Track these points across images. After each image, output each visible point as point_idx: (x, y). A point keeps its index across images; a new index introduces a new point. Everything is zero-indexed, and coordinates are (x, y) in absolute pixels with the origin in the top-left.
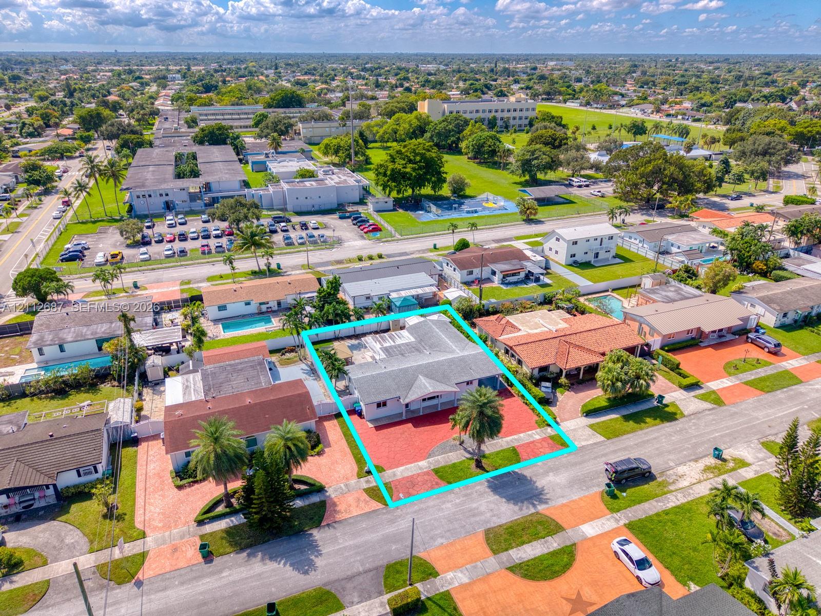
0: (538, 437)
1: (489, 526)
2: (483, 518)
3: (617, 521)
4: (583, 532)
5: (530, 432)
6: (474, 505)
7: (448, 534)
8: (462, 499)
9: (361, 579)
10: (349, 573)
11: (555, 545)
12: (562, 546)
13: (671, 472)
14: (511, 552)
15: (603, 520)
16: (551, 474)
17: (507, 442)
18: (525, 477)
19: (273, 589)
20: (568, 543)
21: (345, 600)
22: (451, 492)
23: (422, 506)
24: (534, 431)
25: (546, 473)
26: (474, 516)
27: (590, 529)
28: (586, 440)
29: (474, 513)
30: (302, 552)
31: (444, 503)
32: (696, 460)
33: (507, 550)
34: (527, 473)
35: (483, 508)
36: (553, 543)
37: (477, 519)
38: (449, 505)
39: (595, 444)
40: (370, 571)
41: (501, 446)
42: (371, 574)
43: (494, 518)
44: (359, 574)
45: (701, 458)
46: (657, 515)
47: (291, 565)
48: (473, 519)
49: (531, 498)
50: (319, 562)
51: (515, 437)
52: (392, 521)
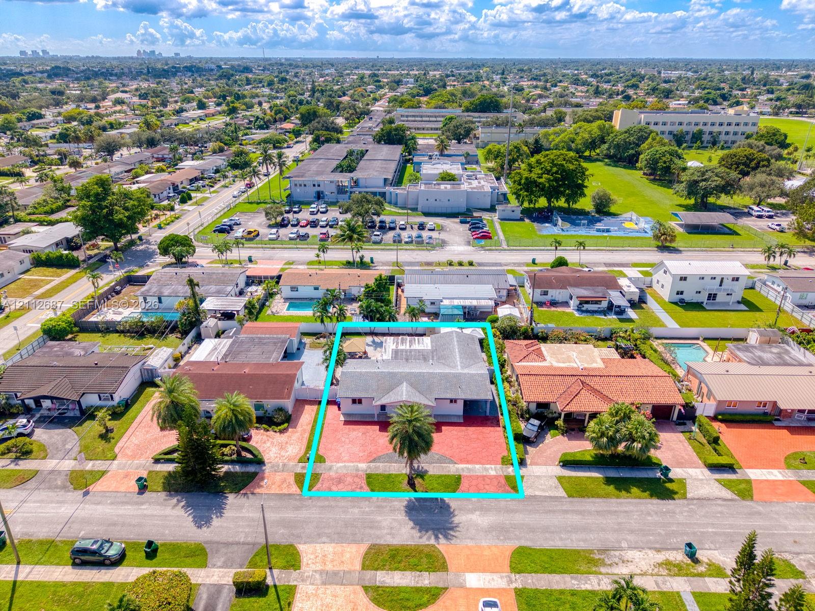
0: (493, 473)
1: (378, 542)
2: (378, 532)
3: (510, 581)
4: (464, 580)
5: (488, 466)
6: (379, 518)
7: (336, 536)
8: (372, 509)
9: (235, 548)
10: (231, 540)
11: (427, 582)
12: (433, 585)
13: (617, 553)
14: (379, 573)
15: (495, 576)
16: (478, 513)
17: (457, 469)
18: (449, 506)
19: (167, 532)
20: (441, 585)
21: (210, 561)
22: (368, 499)
23: (333, 503)
24: (493, 466)
25: (472, 511)
26: (371, 528)
27: (473, 580)
28: (543, 490)
29: (373, 525)
30: (209, 510)
31: (354, 507)
32: (658, 550)
33: (377, 569)
34: (453, 505)
35: (384, 524)
36: (426, 580)
37: (372, 532)
38: (356, 511)
39: (550, 497)
40: (248, 544)
41: (449, 471)
42: (247, 547)
43: (389, 536)
44: (238, 543)
45: (668, 549)
46: (562, 592)
47: (194, 517)
48: (368, 531)
49: (438, 529)
50: (216, 522)
51: (470, 466)
52: (297, 508)
